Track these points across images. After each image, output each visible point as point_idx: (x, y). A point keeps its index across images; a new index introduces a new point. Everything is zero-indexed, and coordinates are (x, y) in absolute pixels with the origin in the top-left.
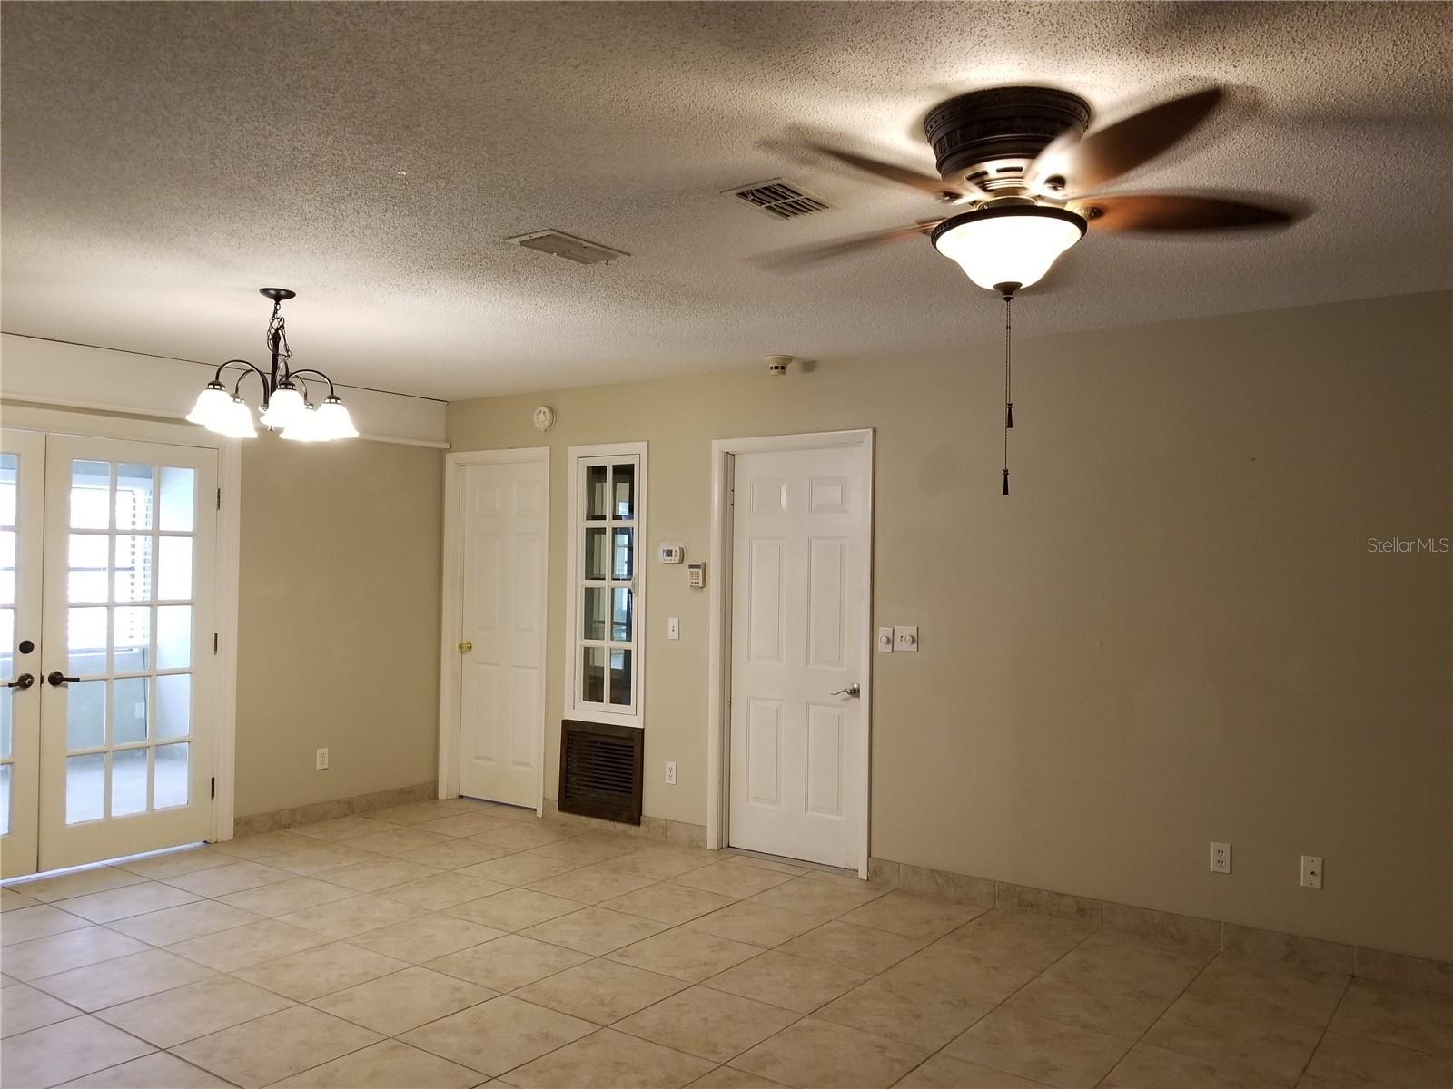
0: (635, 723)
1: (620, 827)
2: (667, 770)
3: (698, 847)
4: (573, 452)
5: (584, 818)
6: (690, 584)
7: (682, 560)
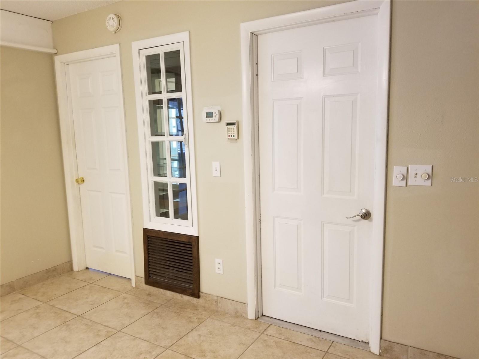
0: (192, 232)
1: (186, 298)
2: (217, 266)
3: (241, 316)
4: (136, 46)
5: (162, 290)
6: (227, 137)
7: (220, 120)
